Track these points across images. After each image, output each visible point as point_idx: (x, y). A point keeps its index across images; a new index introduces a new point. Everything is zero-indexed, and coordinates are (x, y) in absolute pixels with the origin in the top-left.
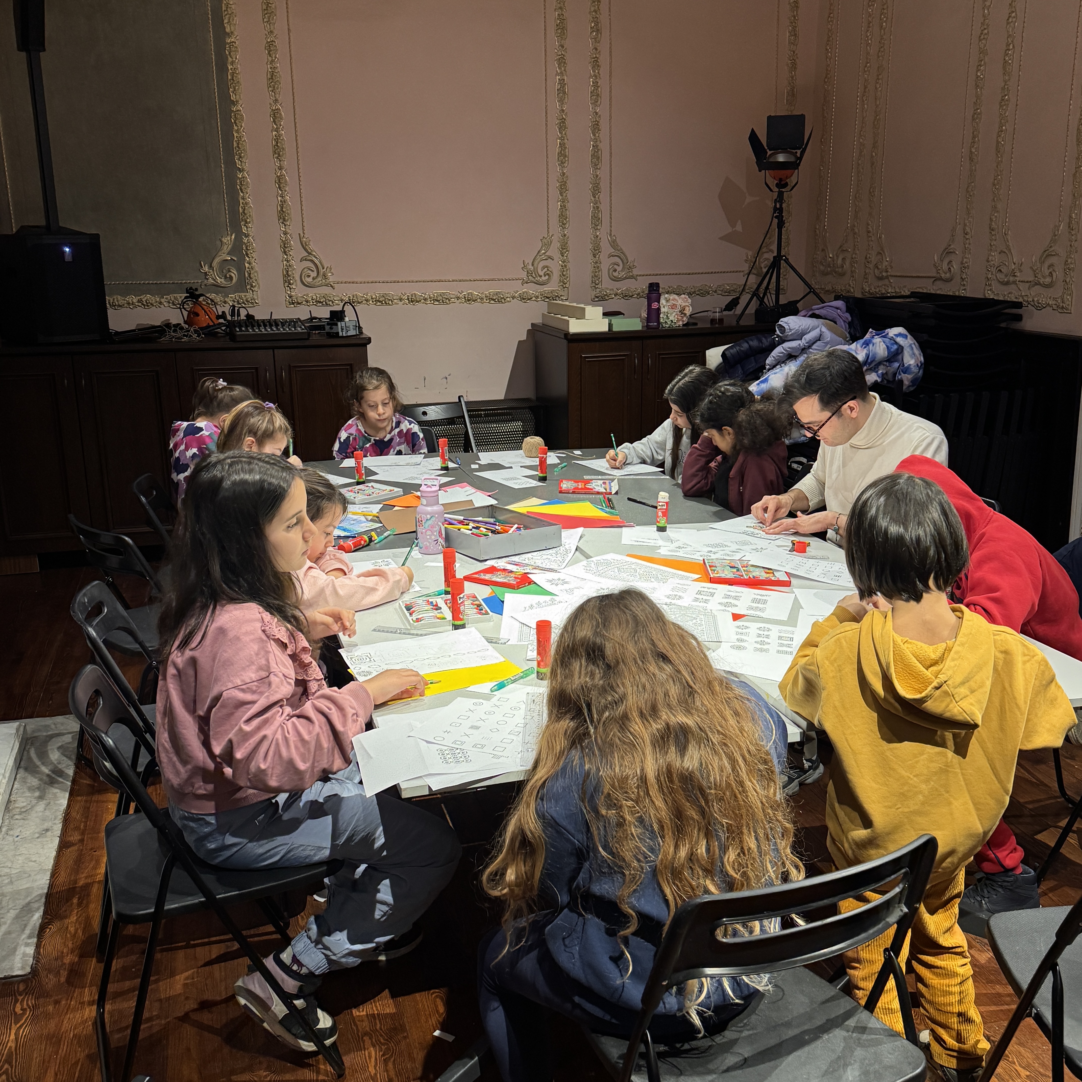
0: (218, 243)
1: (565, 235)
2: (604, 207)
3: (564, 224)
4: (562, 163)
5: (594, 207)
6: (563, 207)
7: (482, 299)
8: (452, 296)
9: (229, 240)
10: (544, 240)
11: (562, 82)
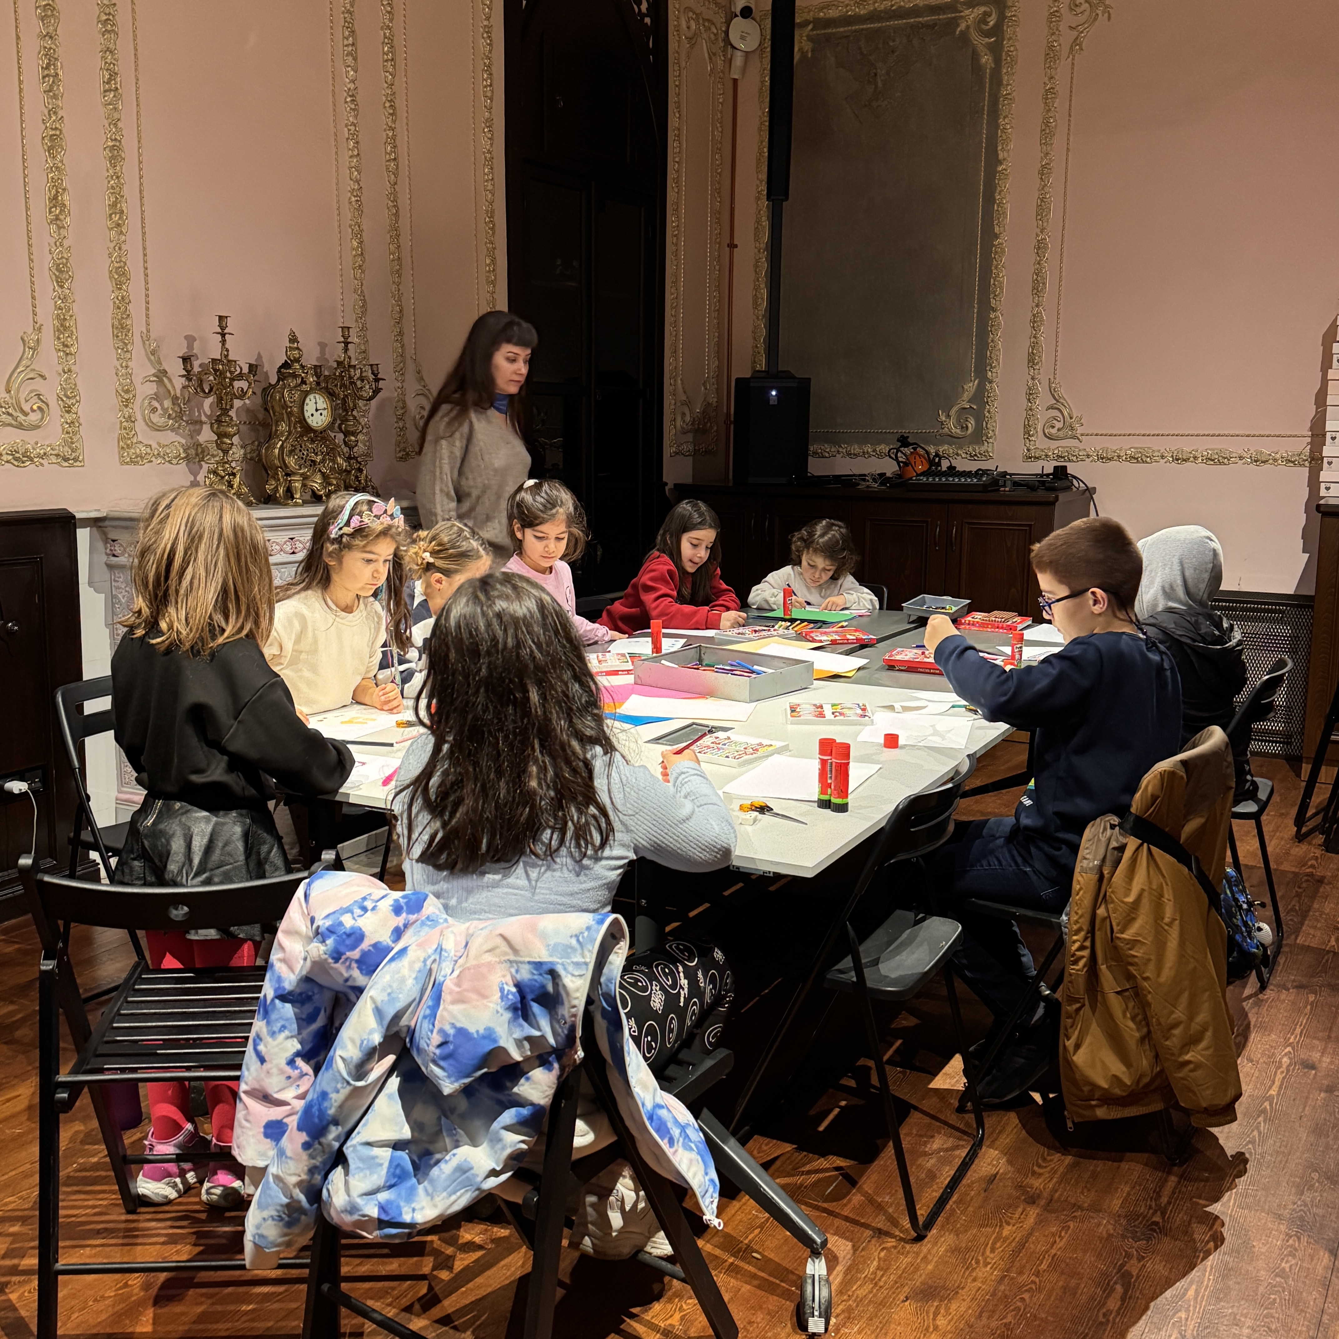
0: (960, 389)
9: (971, 387)
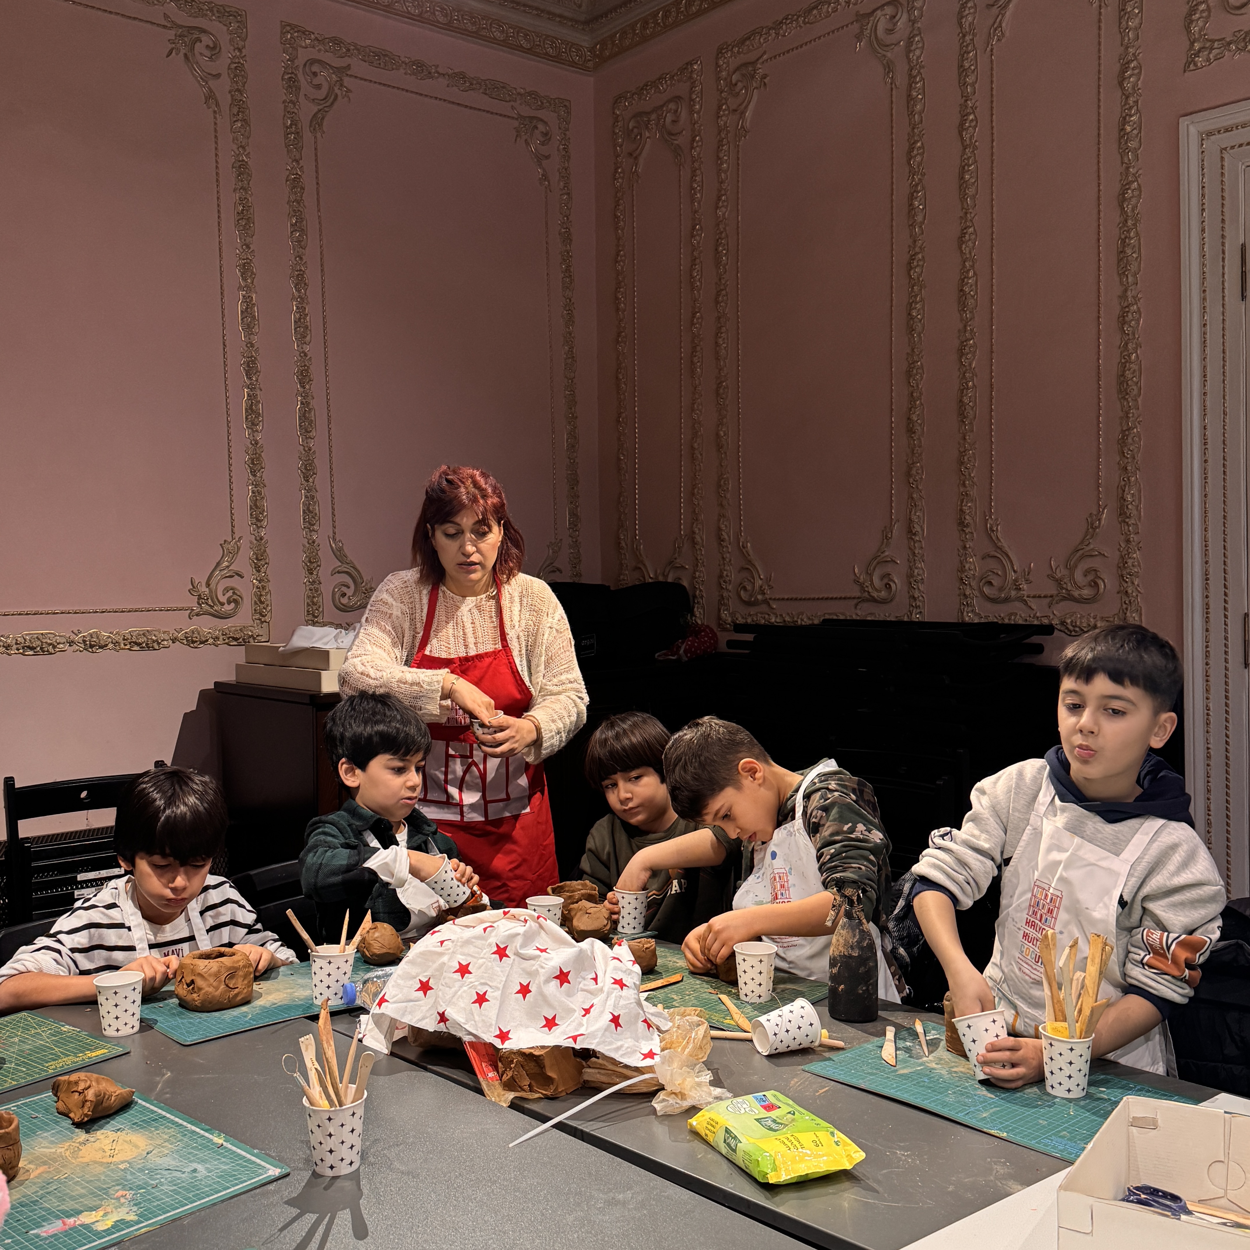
1: (261, 539)
2: (322, 495)
3: (261, 521)
4: (253, 424)
5: (306, 497)
6: (257, 494)
7: (116, 643)
8: (59, 639)
10: (226, 546)
11: (248, 300)
